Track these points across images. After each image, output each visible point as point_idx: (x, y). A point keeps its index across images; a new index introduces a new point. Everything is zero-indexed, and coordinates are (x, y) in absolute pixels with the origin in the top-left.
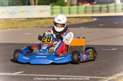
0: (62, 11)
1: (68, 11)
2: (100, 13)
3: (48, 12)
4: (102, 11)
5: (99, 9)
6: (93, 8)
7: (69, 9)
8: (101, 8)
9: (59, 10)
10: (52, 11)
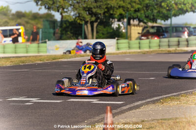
0: (130, 45)
1: (138, 45)
2: (179, 47)
3: (112, 47)
4: (180, 46)
5: (176, 43)
6: (169, 42)
7: (139, 43)
8: (179, 42)
9: (127, 45)
10: (118, 46)
